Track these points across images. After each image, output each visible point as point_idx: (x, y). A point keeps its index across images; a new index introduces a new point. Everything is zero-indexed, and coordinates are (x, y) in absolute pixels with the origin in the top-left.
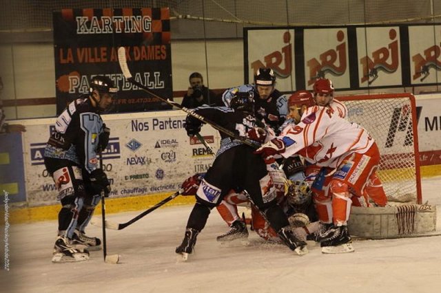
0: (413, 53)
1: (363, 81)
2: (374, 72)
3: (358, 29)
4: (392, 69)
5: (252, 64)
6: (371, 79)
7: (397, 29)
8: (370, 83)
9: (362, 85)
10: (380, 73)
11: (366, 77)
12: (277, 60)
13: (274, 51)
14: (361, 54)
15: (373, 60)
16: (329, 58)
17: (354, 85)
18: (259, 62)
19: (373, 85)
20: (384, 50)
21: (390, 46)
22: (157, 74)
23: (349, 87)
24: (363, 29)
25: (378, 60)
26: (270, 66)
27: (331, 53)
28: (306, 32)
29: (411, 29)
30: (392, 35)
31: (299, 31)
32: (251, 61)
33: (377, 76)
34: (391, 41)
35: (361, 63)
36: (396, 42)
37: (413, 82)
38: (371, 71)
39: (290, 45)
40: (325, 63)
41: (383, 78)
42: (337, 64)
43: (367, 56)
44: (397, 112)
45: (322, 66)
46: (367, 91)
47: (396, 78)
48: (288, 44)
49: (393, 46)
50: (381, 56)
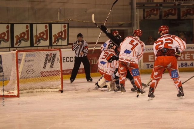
0: (53, 34)
1: (35, 44)
2: (39, 41)
3: (34, 25)
4: (46, 40)
6: (38, 43)
7: (48, 25)
8: (38, 45)
9: (35, 45)
10: (41, 41)
11: (36, 43)
12: (4, 35)
13: (3, 32)
14: (35, 34)
15: (39, 36)
16: (23, 35)
17: (32, 45)
19: (39, 45)
20: (43, 33)
23: (30, 46)
24: (35, 24)
25: (41, 36)
27: (24, 33)
28: (15, 25)
29: (53, 25)
30: (46, 27)
31: (12, 25)
33: (40, 42)
34: (46, 29)
36: (47, 30)
37: (53, 44)
38: (38, 40)
39: (9, 30)
41: (42, 43)
42: (26, 37)
43: (37, 35)
44: (47, 55)
46: (36, 47)
47: (47, 43)
49: (46, 31)
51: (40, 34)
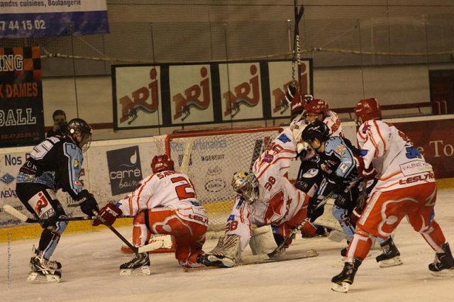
0: (273, 87)
1: (226, 114)
2: (237, 106)
3: (220, 65)
4: (253, 103)
5: (121, 100)
6: (234, 112)
7: (257, 65)
8: (232, 116)
9: (225, 118)
10: (242, 107)
11: (229, 111)
12: (144, 95)
13: (141, 87)
14: (224, 90)
15: (235, 94)
16: (193, 93)
17: (218, 118)
18: (126, 98)
19: (235, 118)
20: (245, 85)
21: (252, 81)
22: (29, 111)
23: (212, 120)
24: (225, 65)
25: (240, 95)
26: (138, 101)
27: (195, 88)
28: (172, 68)
29: (271, 65)
30: (253, 70)
31: (165, 68)
32: (119, 96)
33: (239, 110)
34: (253, 77)
35: (224, 97)
36: (257, 77)
37: (274, 115)
38: (234, 105)
39: (156, 81)
40: (190, 98)
41: (245, 112)
42: (201, 98)
43: (229, 92)
44: (259, 143)
45: (187, 101)
46: (230, 124)
47: (258, 111)
48: (154, 80)
49: (254, 81)
50: (243, 90)
51: (238, 89)
